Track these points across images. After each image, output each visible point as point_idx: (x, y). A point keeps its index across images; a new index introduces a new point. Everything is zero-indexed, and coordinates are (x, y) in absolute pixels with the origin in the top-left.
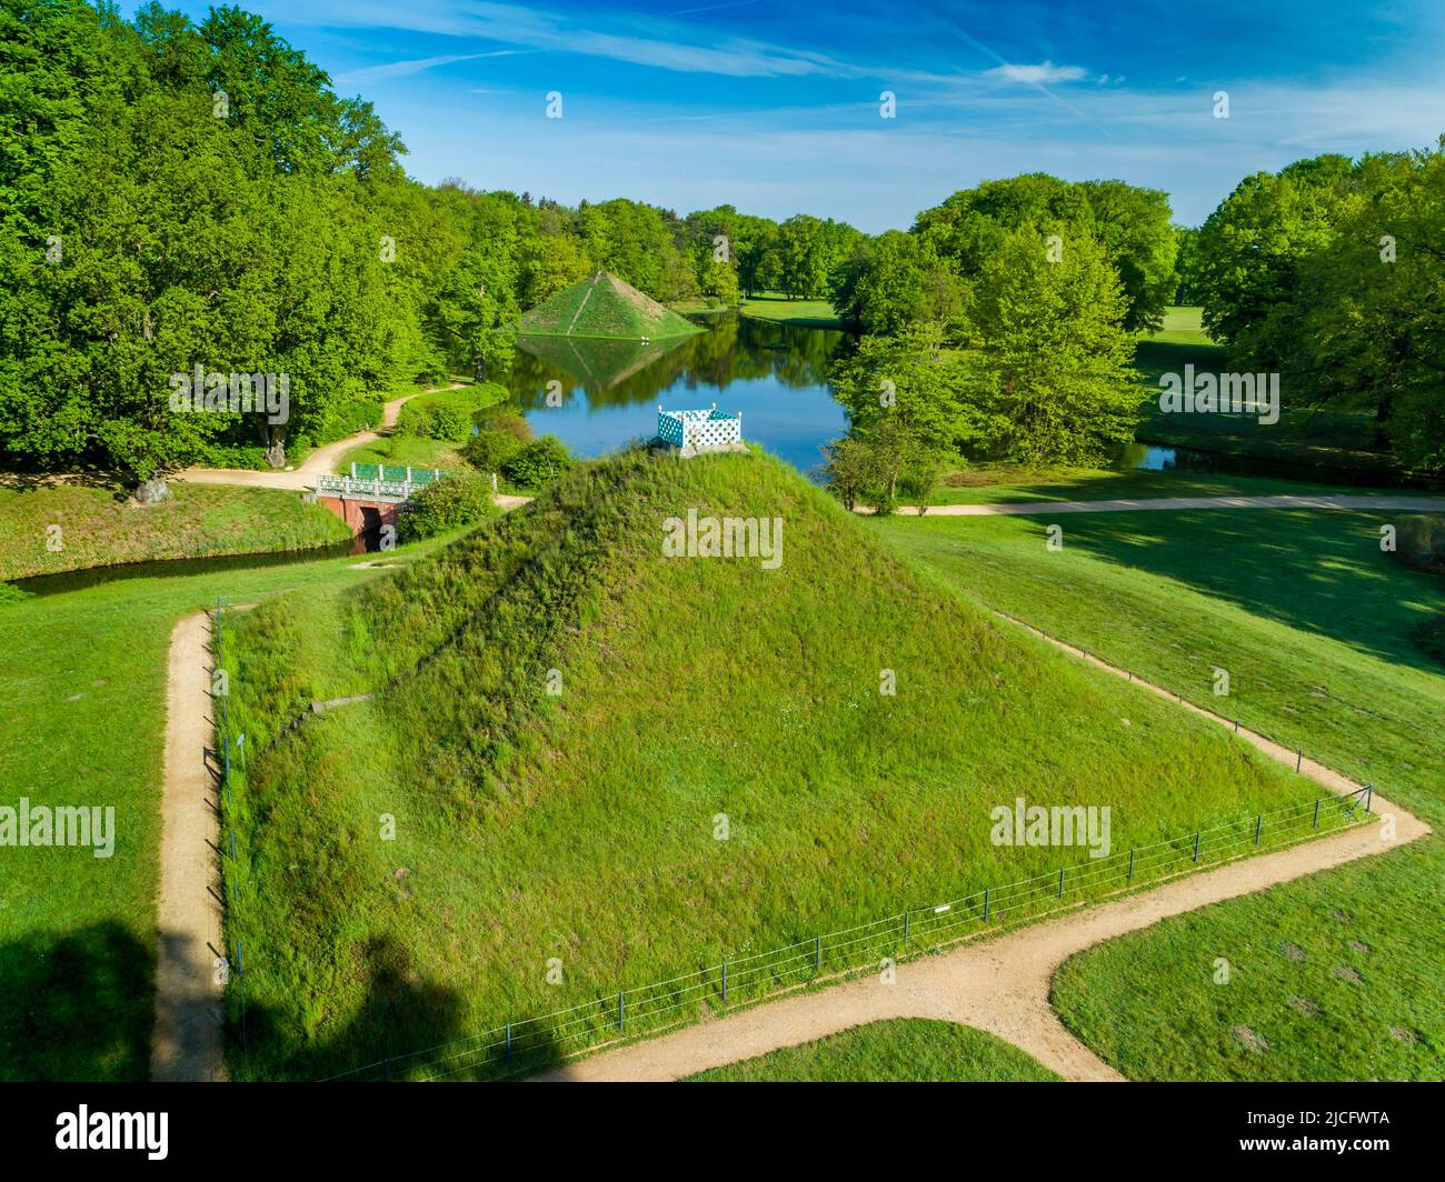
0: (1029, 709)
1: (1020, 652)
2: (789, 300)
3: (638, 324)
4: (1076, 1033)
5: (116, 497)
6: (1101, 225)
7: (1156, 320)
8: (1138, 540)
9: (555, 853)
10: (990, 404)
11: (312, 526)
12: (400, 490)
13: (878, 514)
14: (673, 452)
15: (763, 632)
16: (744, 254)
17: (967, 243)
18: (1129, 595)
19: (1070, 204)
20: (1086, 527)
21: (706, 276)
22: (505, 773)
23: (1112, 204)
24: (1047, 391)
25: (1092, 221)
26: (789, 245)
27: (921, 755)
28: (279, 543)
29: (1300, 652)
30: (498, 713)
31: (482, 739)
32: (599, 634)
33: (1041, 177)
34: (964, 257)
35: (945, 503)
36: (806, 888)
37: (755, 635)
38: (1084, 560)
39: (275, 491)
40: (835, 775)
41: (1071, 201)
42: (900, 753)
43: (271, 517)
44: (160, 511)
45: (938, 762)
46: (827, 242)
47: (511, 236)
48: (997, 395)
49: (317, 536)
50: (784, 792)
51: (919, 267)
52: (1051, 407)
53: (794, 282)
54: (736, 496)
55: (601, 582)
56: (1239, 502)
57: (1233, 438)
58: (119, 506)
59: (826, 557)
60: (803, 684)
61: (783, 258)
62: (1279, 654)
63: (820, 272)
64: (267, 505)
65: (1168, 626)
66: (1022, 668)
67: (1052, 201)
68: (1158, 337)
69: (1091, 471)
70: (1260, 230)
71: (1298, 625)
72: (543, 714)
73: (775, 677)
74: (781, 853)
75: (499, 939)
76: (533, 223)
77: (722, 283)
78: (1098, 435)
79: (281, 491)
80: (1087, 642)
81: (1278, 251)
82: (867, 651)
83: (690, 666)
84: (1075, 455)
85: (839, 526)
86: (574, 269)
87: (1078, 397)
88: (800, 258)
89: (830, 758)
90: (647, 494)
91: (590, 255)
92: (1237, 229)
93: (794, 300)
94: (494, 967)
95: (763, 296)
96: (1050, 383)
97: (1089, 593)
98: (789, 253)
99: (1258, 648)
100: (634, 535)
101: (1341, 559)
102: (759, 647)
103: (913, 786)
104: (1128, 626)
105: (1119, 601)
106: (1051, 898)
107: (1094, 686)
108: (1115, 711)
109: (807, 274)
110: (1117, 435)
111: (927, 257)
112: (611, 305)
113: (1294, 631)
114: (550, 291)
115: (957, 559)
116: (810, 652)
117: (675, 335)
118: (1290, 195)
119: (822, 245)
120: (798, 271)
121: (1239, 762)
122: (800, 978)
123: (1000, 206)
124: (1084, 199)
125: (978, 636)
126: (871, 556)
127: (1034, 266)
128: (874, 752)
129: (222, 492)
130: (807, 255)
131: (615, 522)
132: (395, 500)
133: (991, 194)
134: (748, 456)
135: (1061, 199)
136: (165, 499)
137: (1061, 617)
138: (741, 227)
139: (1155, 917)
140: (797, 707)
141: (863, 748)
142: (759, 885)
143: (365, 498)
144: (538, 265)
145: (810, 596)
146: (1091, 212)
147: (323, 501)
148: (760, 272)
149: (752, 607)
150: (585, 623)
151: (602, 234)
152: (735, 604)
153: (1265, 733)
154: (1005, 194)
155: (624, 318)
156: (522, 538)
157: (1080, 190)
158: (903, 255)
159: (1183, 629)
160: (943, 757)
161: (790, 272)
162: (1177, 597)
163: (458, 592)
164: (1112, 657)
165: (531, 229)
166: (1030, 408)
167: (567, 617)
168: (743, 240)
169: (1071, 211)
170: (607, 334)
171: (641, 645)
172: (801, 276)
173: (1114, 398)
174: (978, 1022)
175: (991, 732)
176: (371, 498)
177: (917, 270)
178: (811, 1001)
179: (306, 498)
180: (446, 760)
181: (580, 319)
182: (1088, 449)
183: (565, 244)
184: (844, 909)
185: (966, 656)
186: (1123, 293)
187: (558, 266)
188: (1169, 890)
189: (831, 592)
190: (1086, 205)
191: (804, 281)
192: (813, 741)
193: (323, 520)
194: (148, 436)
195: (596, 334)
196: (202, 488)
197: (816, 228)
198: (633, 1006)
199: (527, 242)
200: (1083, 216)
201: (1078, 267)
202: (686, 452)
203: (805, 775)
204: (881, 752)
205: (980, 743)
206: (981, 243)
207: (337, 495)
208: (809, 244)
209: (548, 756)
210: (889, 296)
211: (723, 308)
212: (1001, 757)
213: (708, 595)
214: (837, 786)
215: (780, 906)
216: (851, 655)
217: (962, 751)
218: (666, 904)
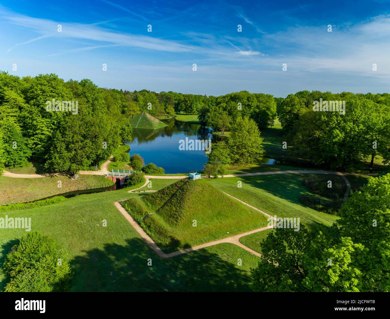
0: (238, 211)
1: (237, 204)
2: (186, 115)
3: (153, 125)
4: (242, 243)
5: (69, 178)
6: (259, 103)
7: (272, 123)
8: (259, 181)
9: (187, 228)
10: (235, 153)
11: (107, 182)
12: (124, 175)
13: (215, 178)
14: (192, 179)
15: (206, 203)
16: (176, 103)
17: (229, 108)
18: (256, 194)
19: (252, 99)
20: (251, 179)
21: (167, 110)
22: (180, 220)
23: (261, 99)
24: (245, 150)
25: (257, 103)
26: (187, 101)
27: (225, 217)
28: (102, 186)
29: (279, 202)
30: (177, 214)
31: (175, 216)
32: (187, 204)
33: (245, 92)
34: (229, 111)
35: (226, 174)
36: (214, 231)
37: (205, 203)
38: (249, 186)
39: (99, 175)
40: (215, 219)
41: (252, 98)
42: (223, 217)
43: (99, 181)
44: (78, 180)
45: (227, 218)
46: (196, 101)
47: (120, 102)
48: (236, 151)
49: (108, 184)
50: (210, 221)
51: (219, 114)
52: (246, 154)
53: (188, 110)
54: (201, 185)
55: (186, 197)
56: (279, 172)
57: (283, 156)
58: (70, 180)
59: (212, 193)
60: (211, 209)
61: (185, 104)
62: (275, 203)
63: (194, 108)
64: (98, 178)
65: (260, 199)
66: (237, 206)
67: (248, 98)
68: (273, 127)
69: (254, 166)
70: (291, 108)
71: (281, 198)
72: (182, 213)
73: (208, 208)
74: (211, 228)
75: (184, 236)
76: (125, 99)
77: (171, 111)
78: (255, 158)
79: (100, 175)
80: (247, 202)
81: (295, 112)
82: (218, 205)
83: (198, 207)
84: (251, 162)
85: (214, 189)
86: (135, 110)
87: (251, 151)
88: (189, 105)
89: (215, 217)
90: (190, 185)
91: (139, 106)
92: (286, 107)
93: (188, 115)
94: (184, 238)
95: (180, 113)
96: (246, 149)
97: (249, 194)
98: (187, 104)
99: (272, 202)
100: (189, 191)
101: (293, 185)
102: (206, 205)
103: (224, 220)
104: (254, 199)
105: (253, 195)
106: (240, 232)
107: (246, 208)
108: (248, 211)
109: (191, 108)
110: (259, 158)
111: (220, 111)
112: (146, 120)
113: (280, 198)
114: (129, 115)
115: (229, 188)
116: (211, 205)
117: (162, 127)
118: (297, 99)
119: (195, 102)
120: (189, 108)
121: (262, 217)
122: (214, 240)
123: (236, 99)
124: (255, 98)
125: (231, 202)
126: (218, 192)
127: (242, 126)
128: (220, 217)
129: (88, 176)
130: (191, 104)
131: (186, 189)
132: (123, 177)
133: (234, 96)
134: (202, 179)
135: (250, 98)
136: (78, 178)
137: (244, 198)
138: (175, 97)
139: (251, 233)
140: (210, 212)
141: (218, 216)
142: (209, 231)
143: (117, 177)
144: (126, 109)
145: (211, 198)
146: (256, 100)
147: (108, 177)
148: (179, 108)
149: (204, 200)
150: (185, 202)
151: (142, 101)
152: (202, 199)
153: (269, 213)
154: (237, 96)
155: (150, 123)
156: (172, 191)
157: (254, 96)
158: (215, 111)
159: (262, 199)
160: (228, 217)
161: (187, 108)
162: (264, 193)
163: (164, 198)
164: (251, 204)
165: (125, 100)
166: (242, 153)
167: (183, 202)
168: (175, 100)
169: (252, 100)
170: (146, 127)
171: (192, 205)
172: (190, 109)
173: (258, 151)
174: (232, 243)
175: (233, 214)
176: (119, 177)
177: (218, 115)
178: (215, 242)
179: (105, 177)
180: (171, 219)
181: (139, 124)
182: (254, 161)
183: (133, 104)
184: (218, 233)
185: (230, 205)
186: (259, 131)
187: (131, 109)
188: (253, 231)
189: (213, 197)
190: (255, 99)
191: (190, 110)
192: (213, 216)
193: (109, 181)
194: (79, 167)
195: (143, 127)
196: (84, 175)
197: (193, 97)
198: (198, 242)
199: (124, 103)
200: (255, 101)
201: (250, 126)
202: (194, 180)
203: (212, 220)
204: (221, 217)
205: (232, 215)
206: (232, 108)
207: (111, 176)
208: (192, 101)
209: (184, 218)
210: (212, 120)
211: (171, 117)
212: (234, 217)
213: (199, 198)
214: (216, 220)
215: (211, 233)
216: (216, 205)
217: (230, 216)
218: (200, 233)
